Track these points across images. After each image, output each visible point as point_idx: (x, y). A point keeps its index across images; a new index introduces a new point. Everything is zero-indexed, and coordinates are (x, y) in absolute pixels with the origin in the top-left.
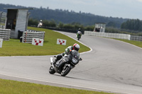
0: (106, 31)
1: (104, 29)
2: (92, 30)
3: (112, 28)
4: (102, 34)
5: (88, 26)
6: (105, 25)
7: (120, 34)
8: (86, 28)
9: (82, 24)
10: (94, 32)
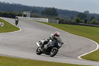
0: (31, 16)
1: (29, 15)
2: (21, 16)
3: (35, 14)
4: (28, 18)
5: (18, 13)
6: (30, 12)
7: (41, 19)
8: (17, 14)
9: (14, 12)
10: (22, 17)
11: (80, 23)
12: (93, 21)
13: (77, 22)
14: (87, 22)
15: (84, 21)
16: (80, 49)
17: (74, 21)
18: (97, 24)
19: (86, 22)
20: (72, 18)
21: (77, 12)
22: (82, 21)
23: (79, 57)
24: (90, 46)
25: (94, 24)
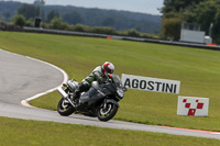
11: (26, 28)
12: (53, 21)
13: (19, 26)
14: (41, 23)
15: (33, 23)
16: (26, 85)
17: (12, 23)
18: (63, 28)
19: (37, 25)
20: (8, 15)
21: (19, 3)
22: (28, 22)
23: (24, 102)
24: (47, 78)
25: (55, 27)
